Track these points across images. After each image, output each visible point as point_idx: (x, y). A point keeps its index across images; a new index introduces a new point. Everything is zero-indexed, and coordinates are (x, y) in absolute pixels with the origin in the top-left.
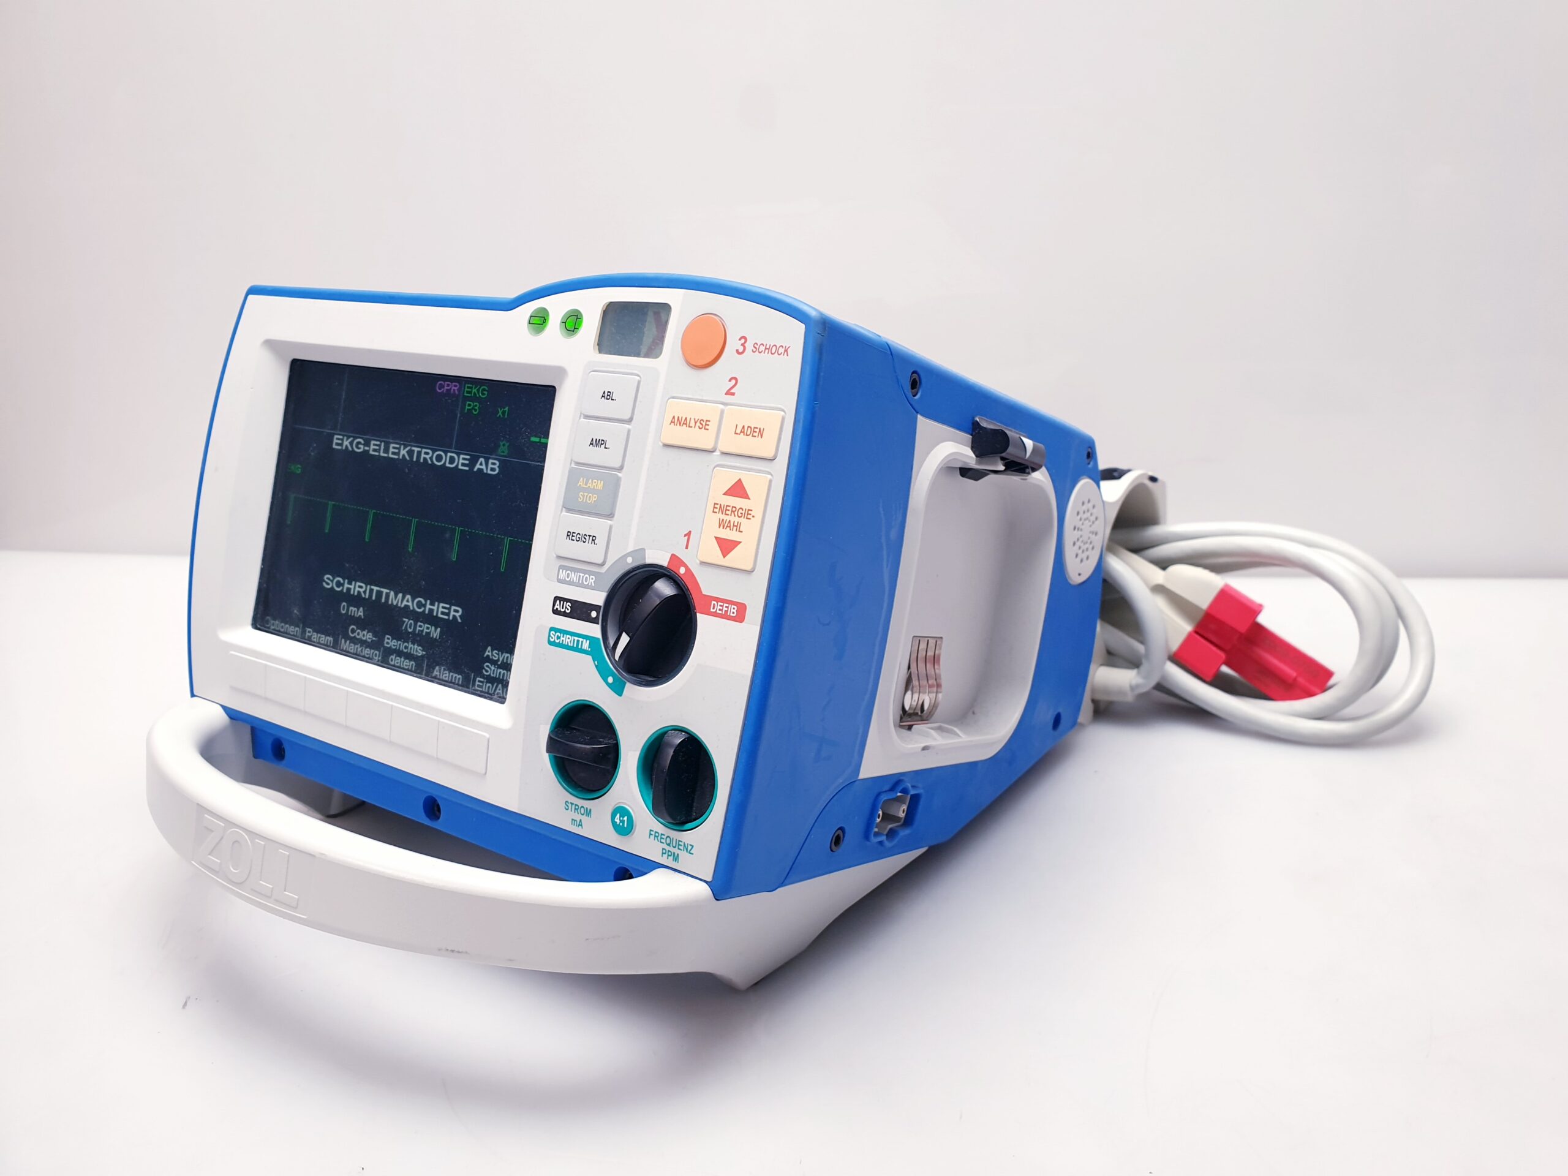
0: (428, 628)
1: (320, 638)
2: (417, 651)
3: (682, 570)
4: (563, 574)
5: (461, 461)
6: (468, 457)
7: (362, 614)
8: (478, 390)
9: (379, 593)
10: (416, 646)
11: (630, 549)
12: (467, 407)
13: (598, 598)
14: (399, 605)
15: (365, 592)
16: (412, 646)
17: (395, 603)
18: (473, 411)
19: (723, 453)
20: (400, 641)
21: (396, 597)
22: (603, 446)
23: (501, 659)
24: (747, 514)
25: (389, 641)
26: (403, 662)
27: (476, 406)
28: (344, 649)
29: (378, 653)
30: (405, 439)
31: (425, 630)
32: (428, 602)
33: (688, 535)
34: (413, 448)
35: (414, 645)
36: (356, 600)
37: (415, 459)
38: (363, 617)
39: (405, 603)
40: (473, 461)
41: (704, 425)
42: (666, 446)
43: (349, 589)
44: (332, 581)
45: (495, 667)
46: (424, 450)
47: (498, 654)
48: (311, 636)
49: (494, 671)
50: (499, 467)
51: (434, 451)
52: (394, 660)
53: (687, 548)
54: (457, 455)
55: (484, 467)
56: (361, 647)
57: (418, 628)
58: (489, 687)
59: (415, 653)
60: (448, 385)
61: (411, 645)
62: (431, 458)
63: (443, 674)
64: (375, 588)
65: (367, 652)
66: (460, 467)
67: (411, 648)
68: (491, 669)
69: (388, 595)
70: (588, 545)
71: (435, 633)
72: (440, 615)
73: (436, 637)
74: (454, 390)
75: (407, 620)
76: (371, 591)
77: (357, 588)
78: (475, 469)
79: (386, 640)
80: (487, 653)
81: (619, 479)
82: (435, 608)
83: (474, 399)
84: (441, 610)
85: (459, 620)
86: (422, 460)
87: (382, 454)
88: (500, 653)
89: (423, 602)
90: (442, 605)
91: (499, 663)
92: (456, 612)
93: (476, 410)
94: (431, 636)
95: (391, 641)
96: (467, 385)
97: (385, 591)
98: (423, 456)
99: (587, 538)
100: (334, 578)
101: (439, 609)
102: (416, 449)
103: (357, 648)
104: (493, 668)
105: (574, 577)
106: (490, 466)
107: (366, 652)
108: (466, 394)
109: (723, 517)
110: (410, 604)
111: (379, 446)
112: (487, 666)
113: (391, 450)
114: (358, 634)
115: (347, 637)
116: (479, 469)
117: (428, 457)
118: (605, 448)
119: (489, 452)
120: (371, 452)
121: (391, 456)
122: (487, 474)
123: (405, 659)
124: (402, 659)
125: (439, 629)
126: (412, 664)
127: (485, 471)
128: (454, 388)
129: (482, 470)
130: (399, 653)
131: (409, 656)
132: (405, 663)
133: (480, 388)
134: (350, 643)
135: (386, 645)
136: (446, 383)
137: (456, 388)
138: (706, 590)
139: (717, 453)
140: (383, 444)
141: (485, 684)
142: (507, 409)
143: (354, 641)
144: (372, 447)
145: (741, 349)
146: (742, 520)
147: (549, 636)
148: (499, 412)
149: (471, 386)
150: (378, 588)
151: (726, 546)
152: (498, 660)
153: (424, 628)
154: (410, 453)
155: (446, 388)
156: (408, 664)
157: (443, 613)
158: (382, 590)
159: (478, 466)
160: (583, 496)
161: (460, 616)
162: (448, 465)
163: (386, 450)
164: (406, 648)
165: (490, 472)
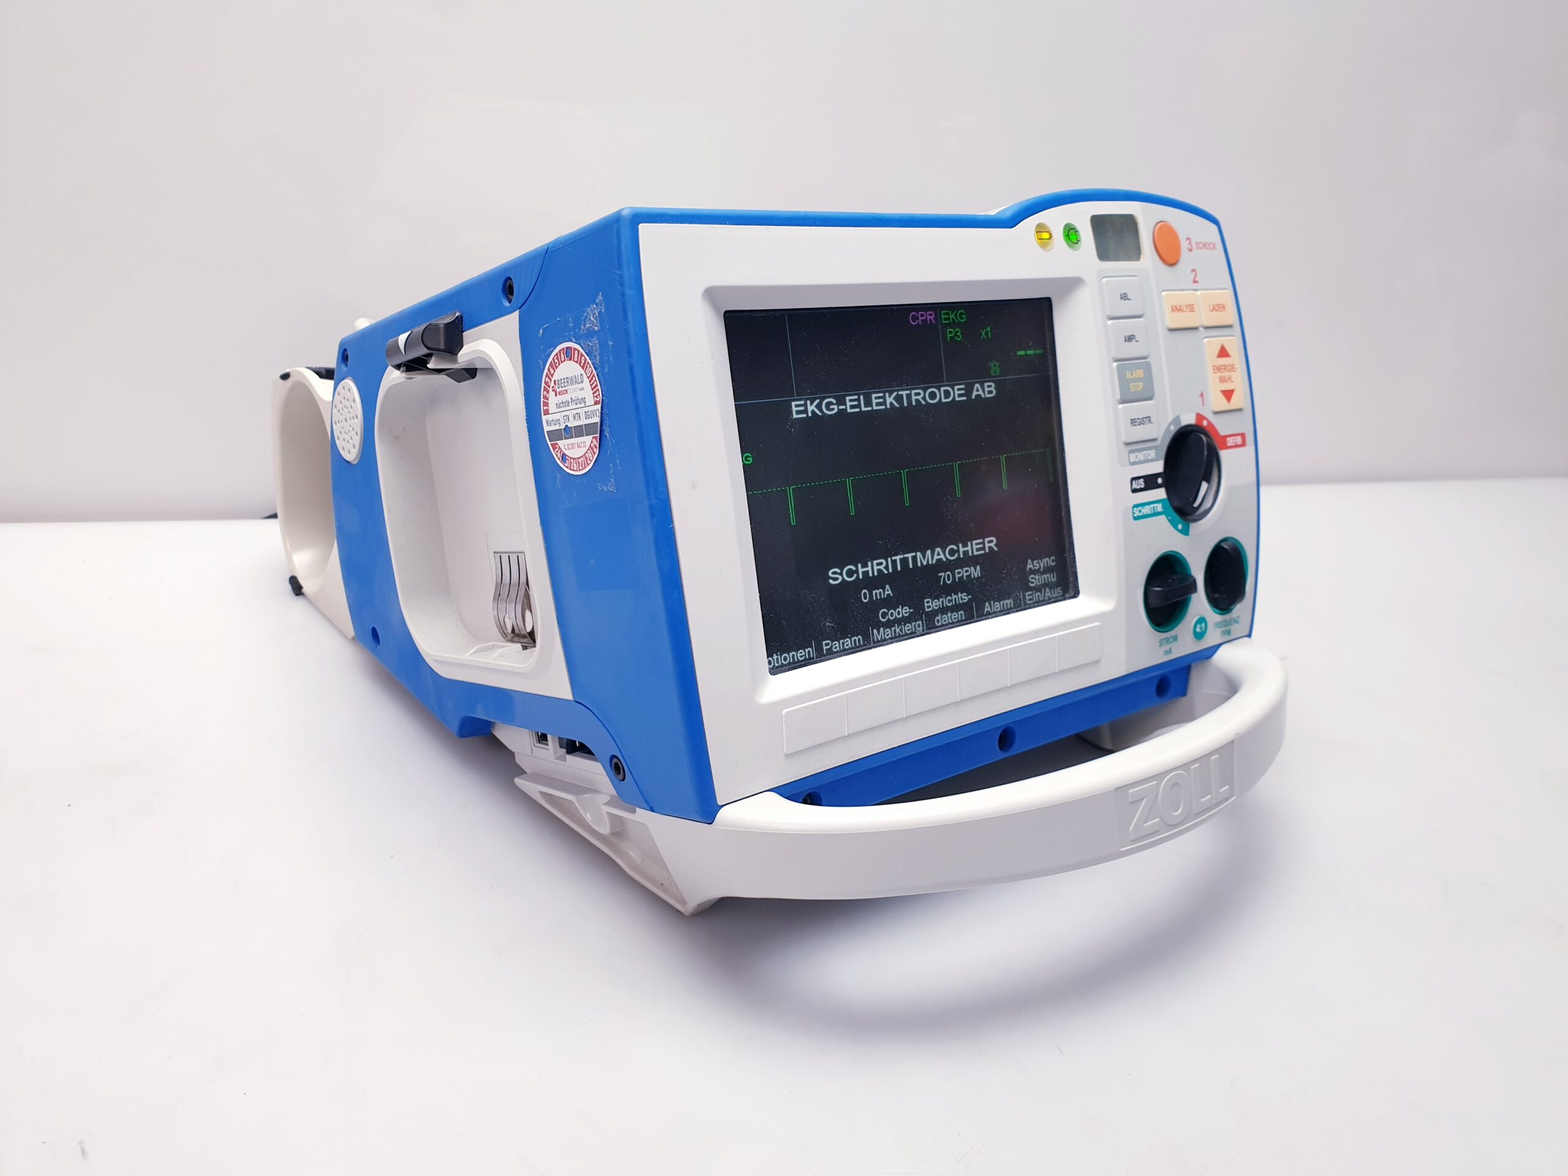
0: (967, 571)
1: (843, 643)
2: (962, 599)
3: (1205, 423)
4: (1133, 457)
5: (957, 392)
6: (963, 386)
7: (890, 592)
8: (956, 315)
9: (904, 561)
10: (960, 595)
11: (1171, 419)
12: (949, 335)
13: (1158, 467)
14: (930, 562)
15: (887, 568)
16: (956, 596)
17: (925, 563)
18: (956, 338)
19: (1207, 328)
20: (942, 597)
21: (924, 557)
22: (1134, 340)
23: (1042, 566)
24: (1232, 368)
25: (930, 604)
26: (951, 616)
27: (958, 332)
28: (879, 639)
29: (920, 622)
30: (886, 384)
31: (965, 574)
32: (960, 545)
33: (1202, 395)
34: (900, 393)
35: (957, 594)
36: (879, 581)
37: (905, 404)
38: (892, 595)
39: (936, 557)
40: (969, 390)
41: (1191, 308)
42: (1171, 330)
43: (866, 573)
44: (841, 574)
45: (1039, 575)
46: (913, 392)
47: (1039, 563)
48: (832, 646)
49: (1039, 579)
50: (995, 388)
51: (925, 390)
52: (940, 619)
53: (1203, 404)
54: (951, 387)
55: (981, 392)
56: (898, 627)
57: (957, 576)
58: (1039, 596)
59: (961, 602)
60: (922, 316)
61: (954, 597)
62: (924, 398)
63: (994, 607)
64: (898, 558)
65: (908, 628)
66: (957, 399)
67: (955, 599)
68: (1035, 579)
69: (914, 558)
70: (1147, 426)
71: (975, 572)
72: (976, 553)
73: (978, 575)
74: (930, 320)
75: (943, 574)
76: (894, 562)
77: (876, 567)
78: (973, 397)
79: (926, 605)
80: (1029, 566)
81: (1149, 364)
82: (969, 548)
83: (953, 325)
84: (975, 547)
85: (996, 549)
86: (914, 403)
87: (864, 409)
88: (1040, 561)
89: (955, 547)
90: (974, 542)
91: (1041, 570)
92: (991, 543)
93: (958, 337)
94: (972, 576)
95: (932, 604)
96: (943, 312)
97: (910, 555)
98: (914, 398)
99: (1145, 420)
100: (842, 570)
101: (973, 548)
102: (904, 393)
103: (895, 631)
104: (1037, 577)
105: (1141, 456)
106: (987, 389)
107: (906, 628)
108: (944, 322)
109: (1220, 374)
110: (942, 556)
111: (858, 400)
112: (1033, 578)
113: (874, 401)
114: (892, 615)
115: (878, 625)
116: (977, 395)
117: (919, 397)
118: (1137, 341)
119: (983, 376)
120: (849, 410)
121: (875, 408)
122: (986, 398)
123: (952, 612)
124: (949, 614)
125: (978, 567)
126: (961, 614)
127: (983, 396)
128: (930, 316)
129: (980, 395)
130: (943, 610)
131: (955, 608)
132: (953, 617)
133: (957, 312)
134: (884, 630)
135: (927, 610)
136: (920, 313)
137: (932, 317)
138: (1222, 431)
139: (1201, 329)
140: (862, 397)
141: (1034, 595)
142: (988, 329)
143: (889, 624)
144: (849, 404)
145: (1190, 247)
146: (1231, 373)
147: (1133, 513)
148: (982, 334)
149: (947, 312)
150: (902, 556)
151: (1228, 394)
152: (1040, 568)
153: (962, 573)
154: (899, 399)
155: (920, 318)
156: (954, 616)
157: (978, 550)
158: (906, 556)
159: (975, 393)
160: (1133, 386)
161: (995, 545)
162: (944, 400)
163: (868, 403)
164: (950, 601)
165: (988, 396)
